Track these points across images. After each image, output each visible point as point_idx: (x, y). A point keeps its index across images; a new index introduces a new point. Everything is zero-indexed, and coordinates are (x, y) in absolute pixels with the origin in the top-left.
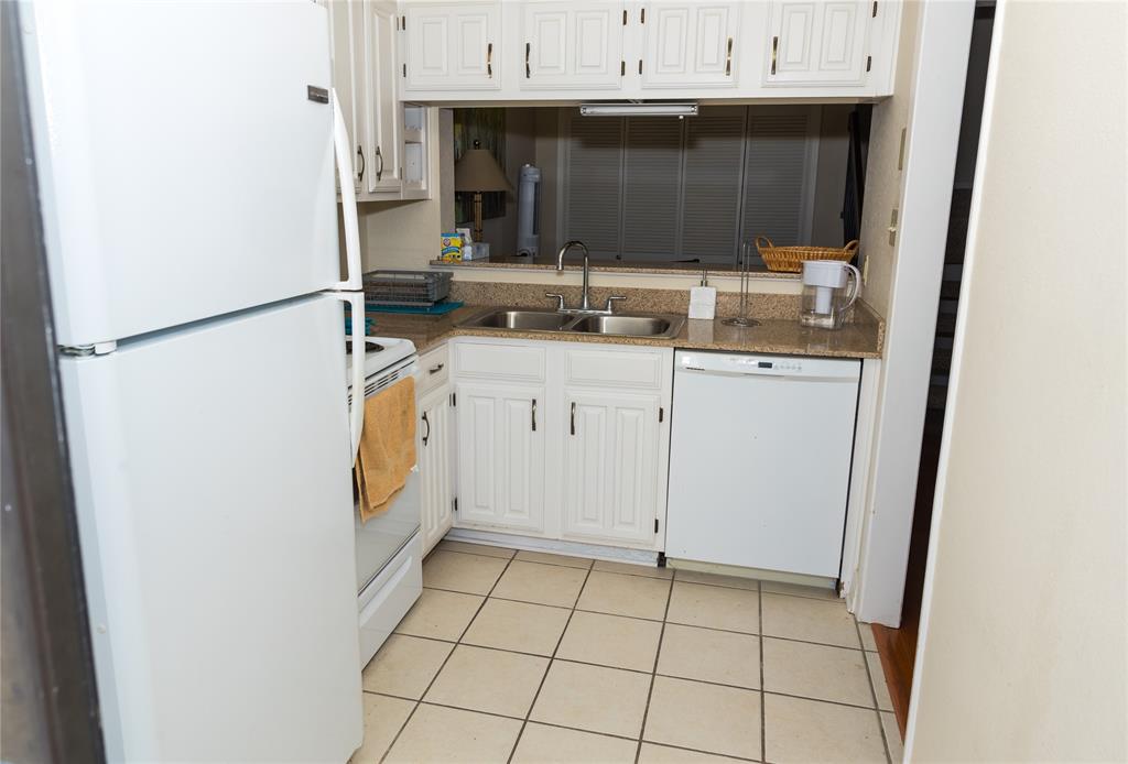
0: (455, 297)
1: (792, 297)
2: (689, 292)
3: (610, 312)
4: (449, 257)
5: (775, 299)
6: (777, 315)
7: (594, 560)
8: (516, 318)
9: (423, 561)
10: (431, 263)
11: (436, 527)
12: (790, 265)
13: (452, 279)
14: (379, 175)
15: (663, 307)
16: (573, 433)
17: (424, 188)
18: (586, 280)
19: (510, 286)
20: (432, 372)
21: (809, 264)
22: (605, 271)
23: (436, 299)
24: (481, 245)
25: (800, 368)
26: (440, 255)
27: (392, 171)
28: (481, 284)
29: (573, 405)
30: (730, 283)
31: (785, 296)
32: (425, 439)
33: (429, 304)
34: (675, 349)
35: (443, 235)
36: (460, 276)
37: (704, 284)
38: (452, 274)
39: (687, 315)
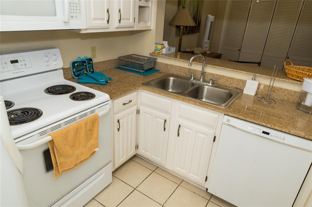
0: (157, 67)
1: (295, 92)
2: (246, 81)
3: (210, 84)
4: (157, 53)
5: (286, 92)
6: (286, 98)
7: (183, 180)
8: (174, 81)
9: (112, 172)
10: (150, 54)
11: (125, 157)
12: (298, 77)
13: (157, 61)
14: (120, 21)
15: (234, 86)
16: (178, 136)
17: (149, 25)
18: (203, 69)
19: (176, 67)
20: (124, 104)
21: (306, 80)
22: (212, 67)
23: (146, 69)
24: (171, 48)
25: (284, 139)
26: (154, 51)
27: (129, 19)
28: (166, 64)
29: (180, 126)
30: (265, 81)
31: (292, 91)
32: (119, 129)
33: (142, 71)
34: (225, 114)
35: (155, 44)
36: (160, 60)
37: (254, 79)
38: (156, 59)
39: (243, 90)
